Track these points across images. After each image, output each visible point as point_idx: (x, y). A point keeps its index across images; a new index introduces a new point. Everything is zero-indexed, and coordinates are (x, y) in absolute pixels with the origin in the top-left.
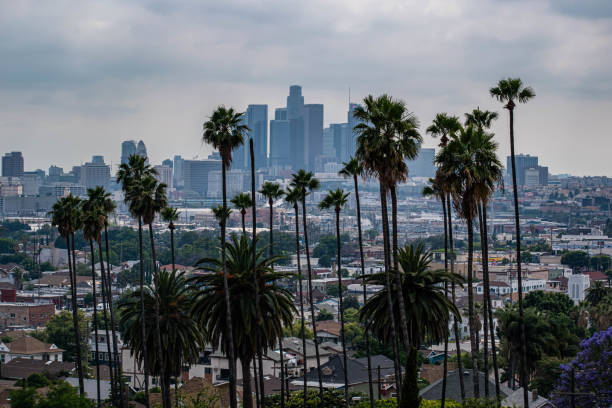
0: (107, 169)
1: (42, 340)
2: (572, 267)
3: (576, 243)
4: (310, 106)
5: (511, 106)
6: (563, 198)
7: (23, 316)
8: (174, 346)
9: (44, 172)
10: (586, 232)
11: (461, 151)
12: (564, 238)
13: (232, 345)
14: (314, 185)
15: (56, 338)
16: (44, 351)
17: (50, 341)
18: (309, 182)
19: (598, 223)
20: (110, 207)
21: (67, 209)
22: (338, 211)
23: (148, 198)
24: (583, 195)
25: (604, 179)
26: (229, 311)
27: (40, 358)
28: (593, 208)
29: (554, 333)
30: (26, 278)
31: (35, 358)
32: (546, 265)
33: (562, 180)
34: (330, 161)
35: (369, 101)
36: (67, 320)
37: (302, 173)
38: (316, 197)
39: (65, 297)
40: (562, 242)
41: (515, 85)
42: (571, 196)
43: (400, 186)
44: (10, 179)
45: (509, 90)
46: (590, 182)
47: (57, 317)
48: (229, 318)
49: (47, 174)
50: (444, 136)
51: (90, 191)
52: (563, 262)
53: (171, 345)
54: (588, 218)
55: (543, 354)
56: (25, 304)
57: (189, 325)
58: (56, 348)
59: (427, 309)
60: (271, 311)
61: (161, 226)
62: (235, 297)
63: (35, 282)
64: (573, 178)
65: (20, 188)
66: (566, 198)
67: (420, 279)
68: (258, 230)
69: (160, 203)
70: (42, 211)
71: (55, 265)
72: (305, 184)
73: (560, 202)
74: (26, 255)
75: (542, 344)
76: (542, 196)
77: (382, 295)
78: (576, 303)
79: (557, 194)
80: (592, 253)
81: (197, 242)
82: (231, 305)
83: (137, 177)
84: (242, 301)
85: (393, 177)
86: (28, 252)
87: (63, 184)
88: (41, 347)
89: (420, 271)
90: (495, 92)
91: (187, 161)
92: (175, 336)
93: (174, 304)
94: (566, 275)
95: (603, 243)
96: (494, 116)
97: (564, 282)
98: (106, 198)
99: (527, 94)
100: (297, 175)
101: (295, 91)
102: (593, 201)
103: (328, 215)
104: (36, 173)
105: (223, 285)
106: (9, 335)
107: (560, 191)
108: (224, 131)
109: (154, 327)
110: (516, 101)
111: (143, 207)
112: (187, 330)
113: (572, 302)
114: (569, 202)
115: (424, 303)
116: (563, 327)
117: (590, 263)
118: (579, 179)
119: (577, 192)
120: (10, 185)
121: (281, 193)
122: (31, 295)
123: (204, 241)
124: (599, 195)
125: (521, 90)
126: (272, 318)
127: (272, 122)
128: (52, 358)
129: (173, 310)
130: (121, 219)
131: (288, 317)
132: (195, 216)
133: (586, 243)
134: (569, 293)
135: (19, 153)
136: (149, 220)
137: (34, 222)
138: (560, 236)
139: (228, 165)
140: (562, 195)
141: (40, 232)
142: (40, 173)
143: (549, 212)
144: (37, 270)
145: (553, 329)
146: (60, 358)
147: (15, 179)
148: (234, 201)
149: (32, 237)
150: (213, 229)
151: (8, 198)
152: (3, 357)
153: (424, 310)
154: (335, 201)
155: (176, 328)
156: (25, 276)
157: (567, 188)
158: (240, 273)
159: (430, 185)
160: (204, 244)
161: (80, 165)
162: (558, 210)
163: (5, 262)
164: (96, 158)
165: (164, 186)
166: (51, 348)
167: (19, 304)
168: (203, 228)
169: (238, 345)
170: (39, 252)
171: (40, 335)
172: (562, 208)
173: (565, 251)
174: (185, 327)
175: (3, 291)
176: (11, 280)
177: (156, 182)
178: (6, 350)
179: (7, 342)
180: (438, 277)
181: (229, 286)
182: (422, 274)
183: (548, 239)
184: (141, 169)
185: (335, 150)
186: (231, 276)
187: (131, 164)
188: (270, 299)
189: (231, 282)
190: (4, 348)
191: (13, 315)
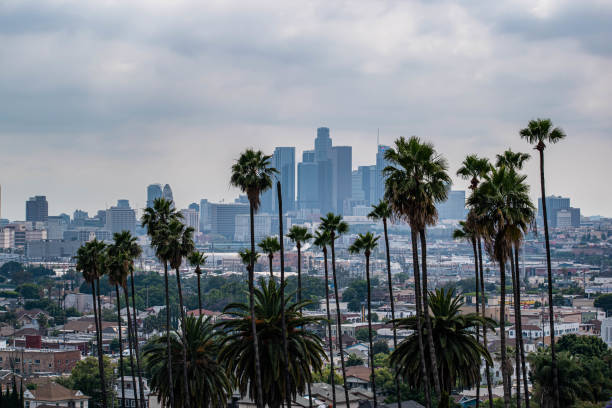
0: (133, 213)
1: (67, 387)
2: (605, 310)
3: (609, 286)
4: (339, 148)
5: (541, 147)
6: (595, 240)
7: (48, 363)
8: (201, 393)
9: (68, 217)
11: (493, 193)
12: (596, 280)
13: (260, 391)
14: (343, 228)
15: (82, 385)
16: (70, 398)
17: (75, 388)
18: (338, 225)
20: (136, 252)
21: (92, 254)
22: (368, 254)
23: (175, 243)
26: (257, 357)
27: (66, 405)
29: (587, 377)
30: (51, 324)
31: (61, 405)
32: (579, 308)
33: (595, 222)
34: (359, 204)
35: (400, 143)
36: (93, 366)
37: (331, 217)
38: (345, 241)
39: (90, 343)
40: (595, 284)
41: (545, 125)
42: (604, 237)
43: (429, 229)
44: (34, 224)
45: (539, 131)
47: (83, 363)
48: (258, 364)
49: (72, 218)
50: (475, 178)
51: (116, 235)
52: (596, 305)
53: (198, 392)
55: (577, 399)
56: (49, 350)
57: (216, 370)
58: (81, 394)
59: (458, 354)
60: (300, 357)
61: (188, 270)
62: (263, 342)
63: (60, 328)
64: (606, 220)
65: (44, 233)
66: (599, 240)
67: (450, 323)
68: (287, 274)
69: (187, 248)
70: (67, 255)
71: (80, 311)
72: (334, 228)
73: (592, 244)
74: (50, 301)
75: (576, 389)
76: (574, 239)
77: (413, 339)
78: (609, 346)
79: (589, 236)
81: (224, 286)
82: (260, 350)
83: (163, 221)
84: (270, 347)
85: (423, 221)
86: (53, 298)
87: (89, 228)
88: (67, 394)
89: (452, 315)
90: (524, 133)
91: (214, 206)
92: (203, 382)
93: (201, 349)
94: (600, 318)
96: (525, 157)
97: (597, 326)
98: (133, 243)
99: (557, 135)
100: (326, 218)
101: (323, 133)
103: (358, 259)
104: (60, 217)
105: (251, 331)
106: (34, 382)
107: (593, 233)
108: (252, 174)
109: (182, 372)
110: (546, 141)
111: (170, 252)
112: (215, 376)
113: (605, 346)
114: (602, 244)
115: (455, 348)
116: (596, 371)
119: (610, 234)
120: (35, 230)
121: (309, 236)
122: (56, 341)
123: (232, 285)
125: (551, 131)
126: (301, 363)
127: (299, 165)
128: (78, 405)
129: (200, 356)
130: (147, 264)
131: (318, 362)
132: (222, 260)
134: (603, 336)
135: (43, 198)
136: (176, 264)
137: (59, 267)
138: (592, 279)
139: (256, 208)
140: (595, 237)
141: (65, 277)
142: (64, 217)
143: (582, 254)
144: (62, 316)
145: (586, 373)
146: (86, 405)
147: (39, 224)
148: (261, 245)
149: (57, 282)
150: (241, 274)
151: (32, 243)
152: (28, 403)
153: (455, 355)
154: (365, 245)
155: (204, 374)
156: (50, 322)
157: (599, 229)
158: (268, 318)
159: (461, 228)
160: (232, 289)
161: (105, 209)
162: (590, 252)
163: (29, 307)
164: (121, 202)
165: (191, 230)
166: (77, 395)
167: (44, 350)
168: (230, 273)
169: (267, 391)
170: (64, 297)
171: (66, 381)
172: (594, 250)
173: (598, 294)
174: (213, 374)
175: (27, 337)
176: (36, 326)
177: (183, 226)
178: (31, 396)
179: (31, 388)
180: (469, 321)
181: (258, 330)
182: (452, 318)
183: (581, 282)
184: (167, 213)
185: (363, 192)
186: (259, 321)
187: (156, 208)
188: (299, 344)
189: (259, 327)
190: (28, 394)
191: (38, 361)
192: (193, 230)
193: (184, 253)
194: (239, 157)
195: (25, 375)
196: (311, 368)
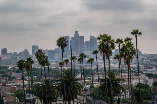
0: (28, 53)
1: (14, 96)
2: (148, 77)
3: (149, 71)
4: (80, 36)
5: (136, 37)
7: (8, 90)
8: (50, 98)
9: (12, 54)
10: (152, 68)
11: (126, 48)
12: (146, 69)
13: (66, 97)
14: (85, 57)
15: (18, 96)
17: (16, 96)
18: (84, 56)
19: (155, 66)
20: (32, 62)
21: (21, 63)
22: (92, 63)
23: (43, 60)
24: (150, 59)
25: (156, 54)
26: (65, 89)
27: (13, 101)
28: (153, 62)
29: (146, 94)
30: (9, 80)
31: (12, 101)
32: (142, 76)
33: (145, 55)
34: (86, 50)
35: (101, 36)
36: (20, 91)
37: (82, 54)
38: (86, 59)
39: (19, 85)
40: (146, 71)
41: (137, 31)
42: (147, 59)
44: (3, 55)
45: (135, 33)
46: (152, 55)
47: (17, 90)
48: (65, 90)
49: (13, 54)
50: (119, 44)
51: (27, 58)
52: (146, 76)
53: (49, 97)
54: (152, 64)
55: (143, 99)
57: (54, 92)
58: (17, 98)
60: (76, 88)
62: (66, 85)
63: (11, 82)
64: (148, 54)
65: (6, 58)
66: (146, 59)
67: (113, 80)
68: (68, 68)
70: (12, 63)
71: (16, 77)
72: (83, 56)
73: (145, 60)
74: (8, 75)
75: (143, 97)
76: (140, 59)
77: (104, 84)
78: (150, 86)
79: (144, 58)
80: (154, 73)
81: (52, 71)
82: (65, 87)
83: (40, 55)
84: (68, 86)
85: (109, 55)
86: (9, 74)
87: (17, 56)
88: (13, 98)
90: (132, 33)
92: (50, 95)
93: (50, 87)
94: (147, 79)
95: (156, 71)
96: (131, 39)
97: (147, 81)
98: (32, 60)
99: (140, 34)
101: (77, 32)
102: (153, 60)
104: (10, 54)
105: (63, 82)
106: (5, 95)
107: (145, 58)
108: (62, 43)
109: (45, 92)
110: (137, 35)
111: (42, 63)
113: (149, 86)
114: (147, 60)
115: (115, 86)
116: (148, 92)
117: (153, 76)
118: (149, 55)
119: (149, 58)
120: (4, 57)
121: (76, 59)
122: (10, 85)
124: (155, 59)
125: (138, 32)
126: (76, 90)
127: (71, 40)
128: (16, 101)
129: (50, 88)
131: (80, 90)
133: (152, 71)
134: (148, 83)
135: (6, 49)
137: (10, 66)
138: (145, 69)
139: (63, 51)
140: (145, 59)
141: (12, 69)
142: (11, 54)
143: (142, 63)
144: (11, 78)
145: (146, 93)
146: (18, 101)
147: (5, 55)
148: (64, 61)
149: (10, 70)
150: (56, 68)
151: (3, 60)
152: (4, 100)
153: (115, 88)
154: (91, 61)
155: (51, 93)
156: (8, 80)
157: (146, 57)
158: (68, 79)
159: (116, 57)
160: (54, 72)
161: (21, 52)
162: (144, 62)
163: (3, 76)
164: (25, 50)
165: (47, 57)
166: (16, 98)
167: (7, 87)
168: (53, 68)
169: (67, 97)
170: (12, 74)
171: (13, 95)
172: (145, 62)
173: (146, 73)
174: (53, 93)
175: (3, 84)
176: (4, 81)
177: (45, 56)
178: (5, 99)
179: (4, 97)
180: (118, 80)
181: (65, 82)
182: (114, 79)
183: (142, 70)
184: (41, 53)
185: (87, 47)
186: (65, 80)
187: (38, 52)
188: (75, 85)
189: (65, 81)
190: (4, 98)
191: (5, 90)
192: (48, 57)
193: (46, 63)
194: (59, 39)
195: (2, 93)
196: (78, 91)
